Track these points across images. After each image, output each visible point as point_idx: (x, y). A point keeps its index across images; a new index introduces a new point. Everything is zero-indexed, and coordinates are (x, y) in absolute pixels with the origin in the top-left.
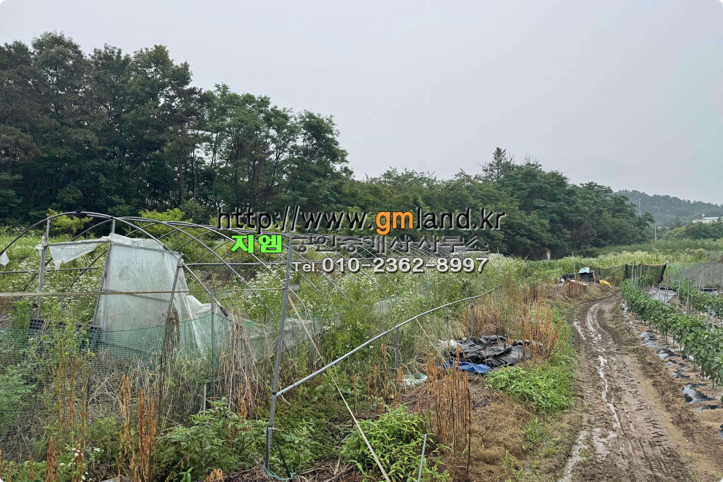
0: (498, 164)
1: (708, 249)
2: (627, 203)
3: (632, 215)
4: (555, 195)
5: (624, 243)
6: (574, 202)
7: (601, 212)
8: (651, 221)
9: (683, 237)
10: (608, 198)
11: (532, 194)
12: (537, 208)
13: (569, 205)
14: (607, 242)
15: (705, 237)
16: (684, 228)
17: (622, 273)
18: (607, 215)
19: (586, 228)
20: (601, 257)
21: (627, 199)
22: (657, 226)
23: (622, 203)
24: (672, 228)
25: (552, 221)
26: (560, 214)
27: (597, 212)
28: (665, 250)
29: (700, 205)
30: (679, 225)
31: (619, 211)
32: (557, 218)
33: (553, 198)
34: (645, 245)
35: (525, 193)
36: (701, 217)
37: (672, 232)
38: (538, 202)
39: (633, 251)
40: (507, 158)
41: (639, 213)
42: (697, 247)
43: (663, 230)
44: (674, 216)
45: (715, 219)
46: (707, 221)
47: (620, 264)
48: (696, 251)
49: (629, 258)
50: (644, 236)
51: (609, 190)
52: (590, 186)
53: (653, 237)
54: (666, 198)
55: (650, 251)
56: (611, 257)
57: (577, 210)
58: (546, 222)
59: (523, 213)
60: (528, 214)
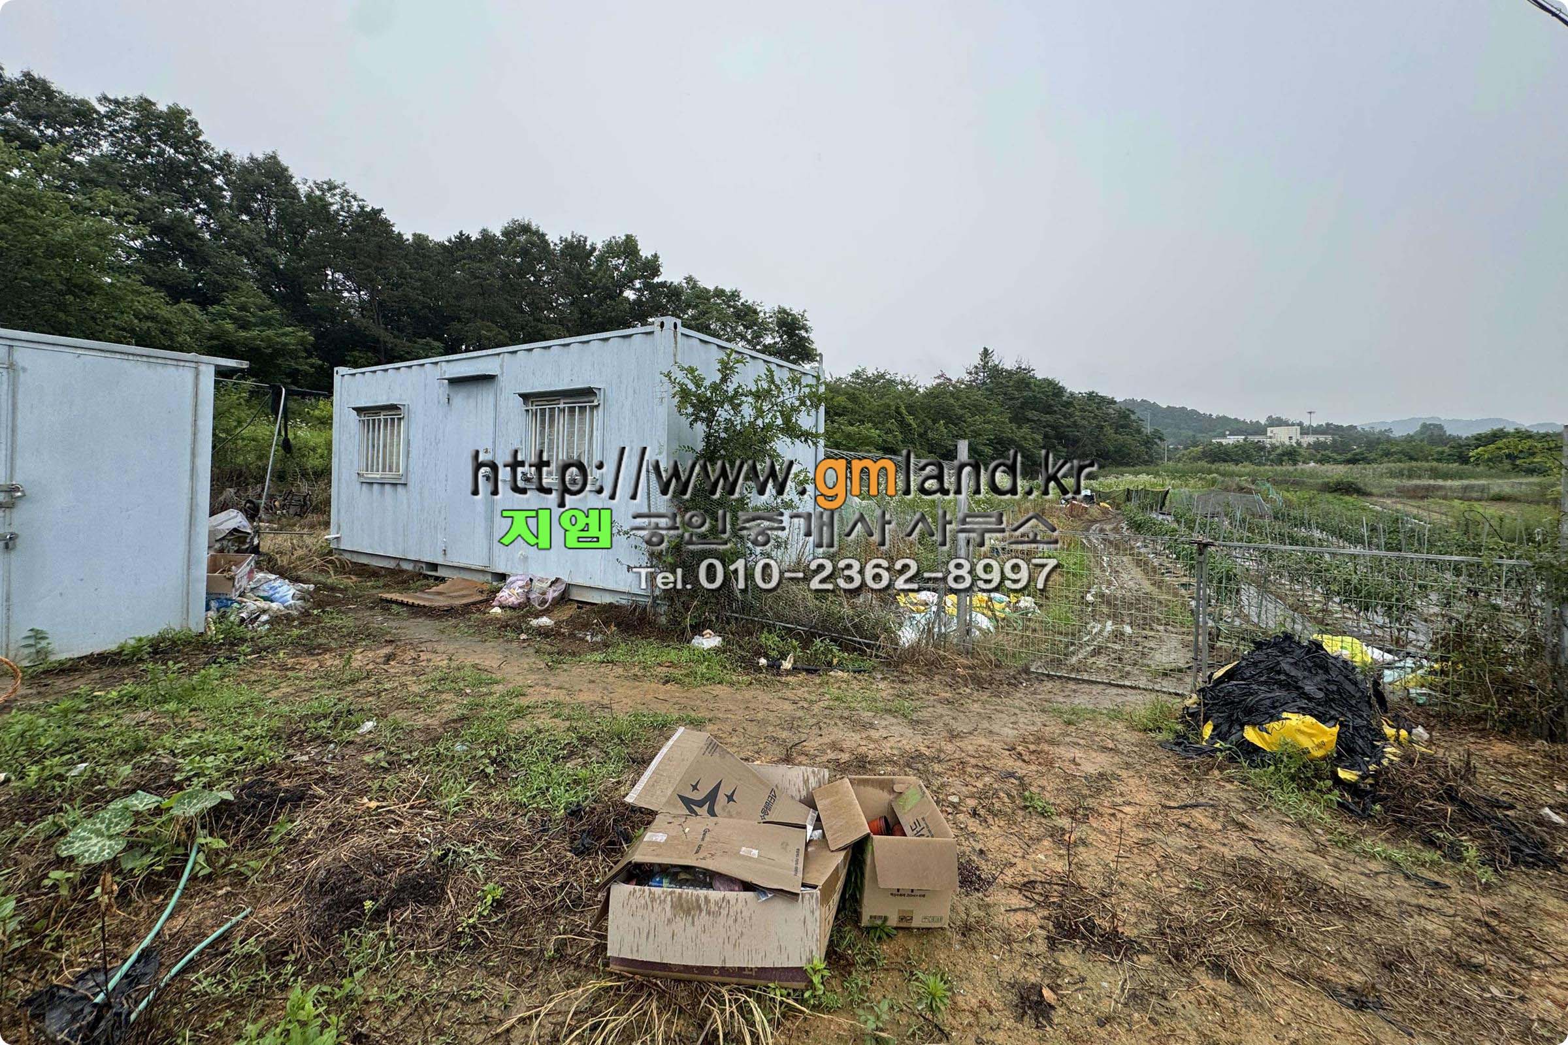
0: (984, 367)
1: (1223, 475)
2: (1133, 417)
3: (1139, 431)
4: (1050, 406)
5: (1127, 464)
6: (1071, 415)
7: (1102, 427)
8: (1161, 439)
9: (1199, 459)
10: (1111, 411)
11: (1024, 405)
12: (1029, 420)
13: (1065, 418)
14: (1107, 462)
15: (1225, 461)
16: (1200, 448)
17: (1123, 497)
18: (1109, 431)
19: (1084, 446)
20: (1101, 479)
21: (1134, 413)
22: (1169, 444)
23: (1127, 417)
24: (1186, 448)
25: (1046, 436)
26: (1053, 428)
27: (1097, 426)
28: (1173, 474)
29: (1224, 420)
30: (1195, 445)
31: (1122, 427)
32: (1052, 433)
33: (1048, 409)
34: (1152, 468)
35: (1018, 403)
36: (1224, 436)
37: (1186, 452)
38: (1030, 414)
39: (1136, 474)
40: (995, 360)
41: (1148, 429)
42: (1210, 472)
43: (1177, 449)
44: (1191, 433)
45: (1241, 438)
46: (1230, 440)
47: (1121, 488)
48: (1209, 477)
49: (1132, 482)
50: (1151, 456)
51: (1113, 402)
52: (1091, 396)
53: (1162, 459)
54: (1183, 409)
55: (1157, 474)
56: (1111, 480)
57: (1075, 424)
58: (1039, 437)
59: (1014, 426)
60: (1020, 427)
